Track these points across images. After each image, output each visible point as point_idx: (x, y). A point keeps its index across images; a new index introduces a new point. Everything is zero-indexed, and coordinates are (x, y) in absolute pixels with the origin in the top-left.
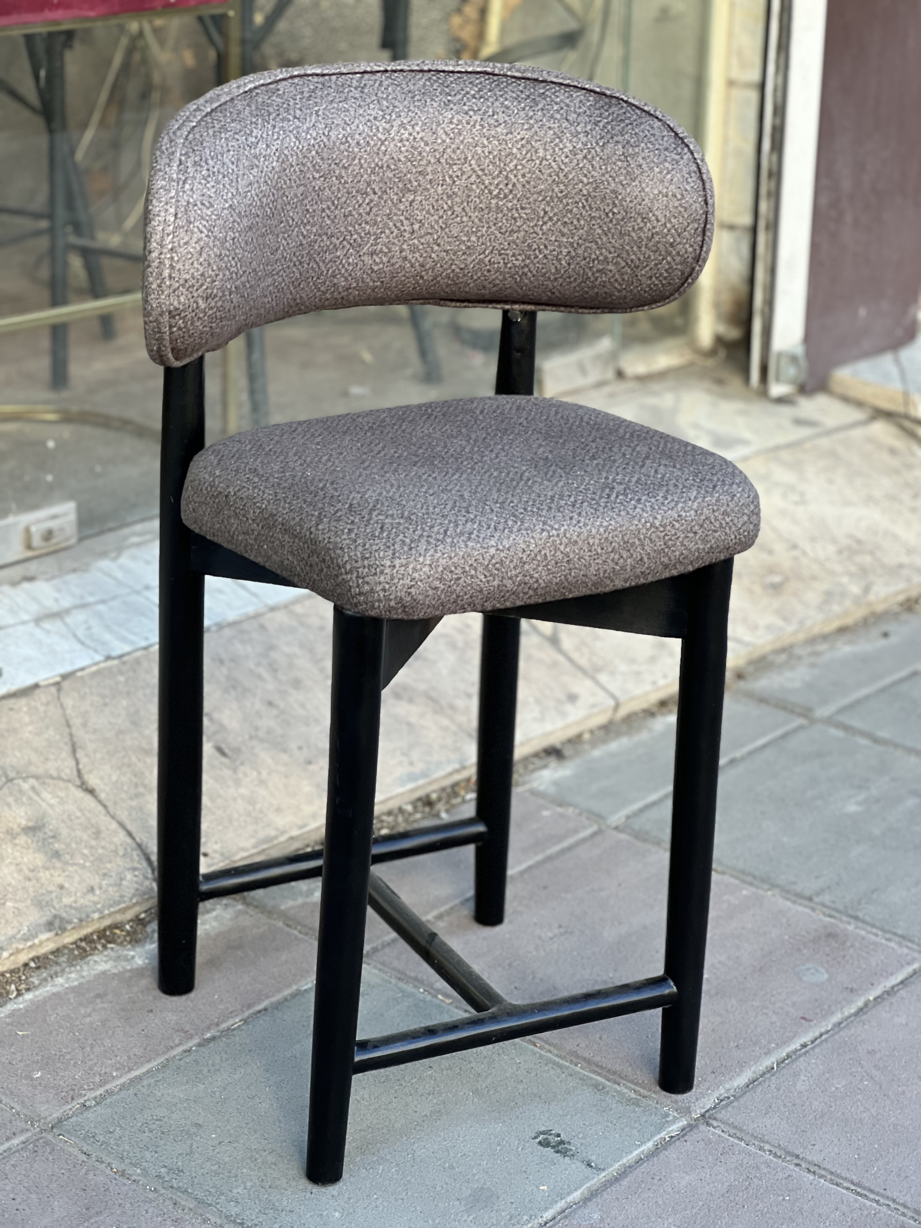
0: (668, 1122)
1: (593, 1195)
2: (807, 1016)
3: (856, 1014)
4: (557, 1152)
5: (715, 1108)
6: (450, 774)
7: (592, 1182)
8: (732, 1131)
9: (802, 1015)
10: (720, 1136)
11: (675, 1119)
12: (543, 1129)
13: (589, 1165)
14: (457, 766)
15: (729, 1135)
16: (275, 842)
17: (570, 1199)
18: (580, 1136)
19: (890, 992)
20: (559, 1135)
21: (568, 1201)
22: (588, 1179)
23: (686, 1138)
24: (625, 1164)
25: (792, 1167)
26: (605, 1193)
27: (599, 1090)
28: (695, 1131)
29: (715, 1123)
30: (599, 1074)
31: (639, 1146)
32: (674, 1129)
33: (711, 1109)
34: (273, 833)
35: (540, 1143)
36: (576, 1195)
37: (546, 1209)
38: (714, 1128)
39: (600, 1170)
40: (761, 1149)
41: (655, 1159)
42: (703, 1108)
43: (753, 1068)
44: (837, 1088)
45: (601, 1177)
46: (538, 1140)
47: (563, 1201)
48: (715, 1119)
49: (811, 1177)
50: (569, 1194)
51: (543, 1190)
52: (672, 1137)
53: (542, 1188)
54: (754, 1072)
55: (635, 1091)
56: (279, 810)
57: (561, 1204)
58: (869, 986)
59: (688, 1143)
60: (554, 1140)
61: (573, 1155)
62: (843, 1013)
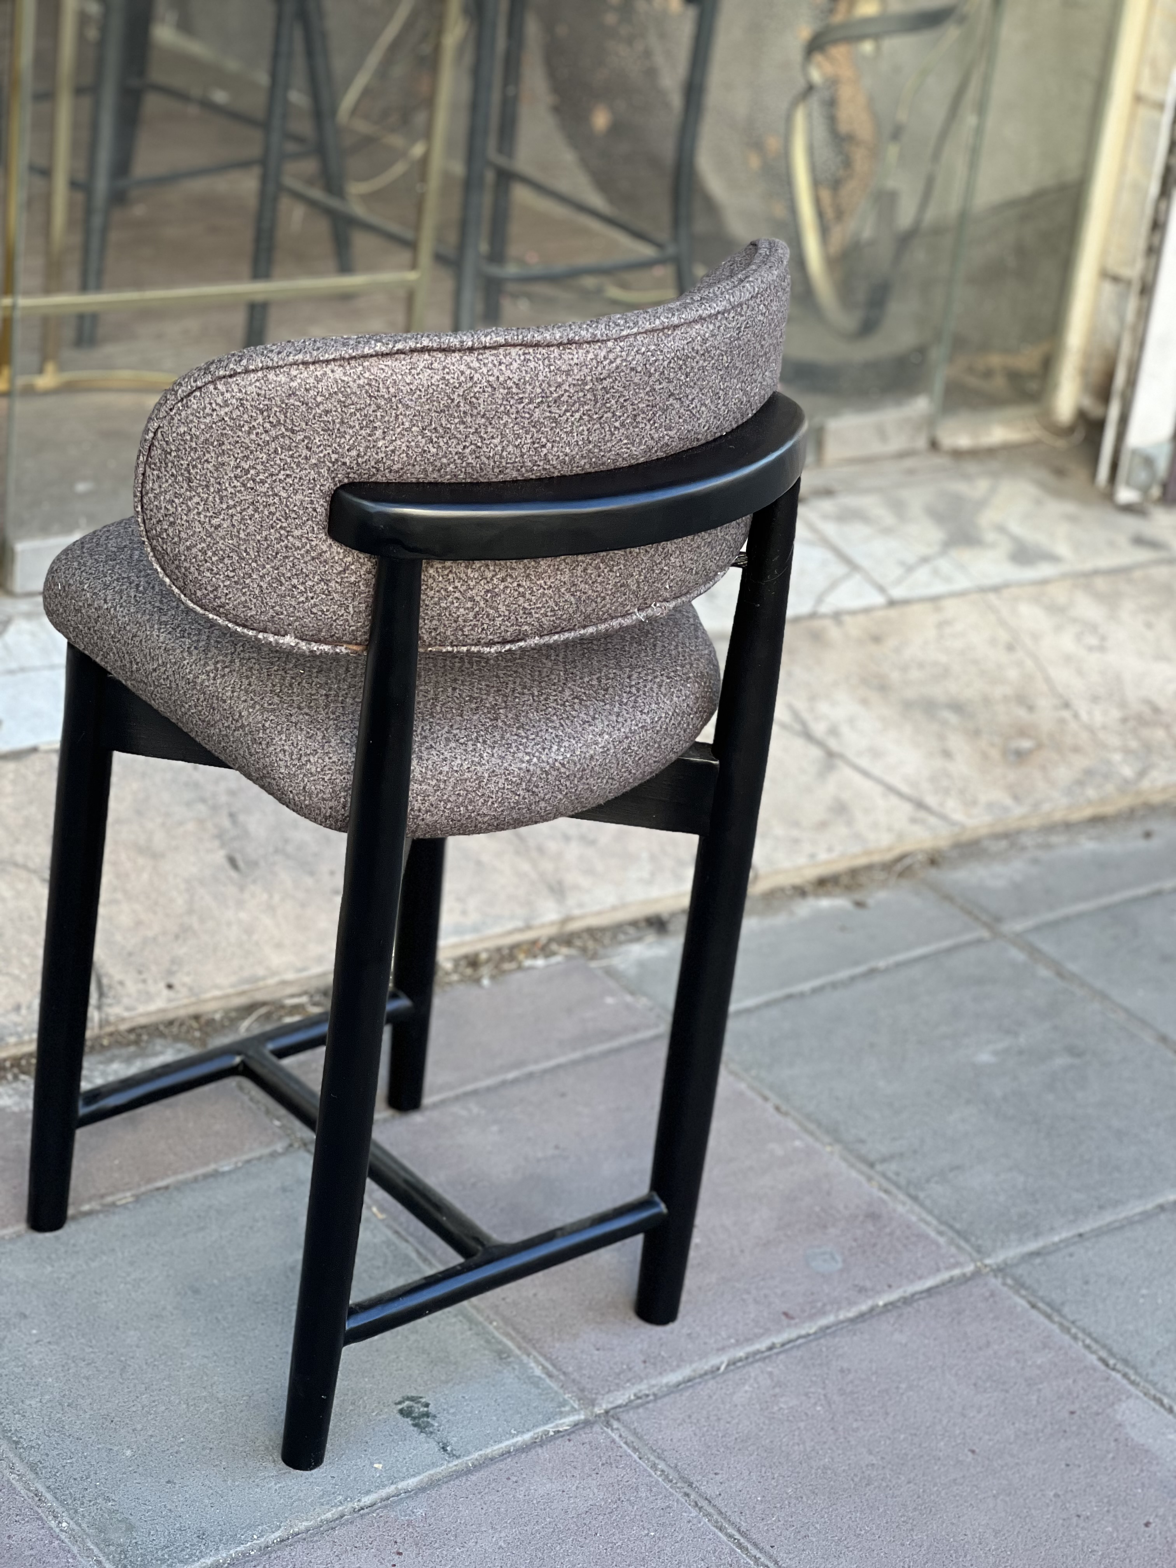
0: (561, 1412)
1: (434, 1484)
2: (791, 1312)
3: (853, 1321)
4: (415, 1425)
5: (626, 1405)
6: (510, 933)
7: (439, 1470)
8: (631, 1438)
9: (785, 1310)
10: (613, 1441)
11: (573, 1410)
12: (413, 1394)
13: (444, 1449)
14: (520, 924)
15: (626, 1443)
16: (261, 984)
17: (402, 1485)
18: (452, 1411)
19: (907, 1301)
20: (427, 1405)
21: (400, 1487)
22: (434, 1465)
23: (572, 1436)
24: (487, 1455)
25: (679, 1496)
26: (445, 1486)
27: (501, 1359)
28: (587, 1430)
29: (616, 1425)
30: (512, 1339)
31: (514, 1436)
32: (565, 1423)
33: (619, 1406)
34: (261, 972)
35: (401, 1412)
36: (412, 1482)
37: (368, 1492)
38: (612, 1430)
39: (454, 1456)
40: (654, 1466)
41: (523, 1456)
42: (612, 1403)
43: (694, 1366)
44: (781, 1409)
45: (451, 1465)
46: (400, 1407)
47: (393, 1487)
48: (618, 1419)
49: (694, 1512)
50: (403, 1479)
51: (376, 1468)
52: (559, 1432)
53: (376, 1466)
54: (694, 1371)
55: (544, 1368)
56: (279, 946)
57: (391, 1489)
58: (886, 1288)
59: (571, 1444)
60: (419, 1409)
61: (431, 1433)
62: (837, 1316)
